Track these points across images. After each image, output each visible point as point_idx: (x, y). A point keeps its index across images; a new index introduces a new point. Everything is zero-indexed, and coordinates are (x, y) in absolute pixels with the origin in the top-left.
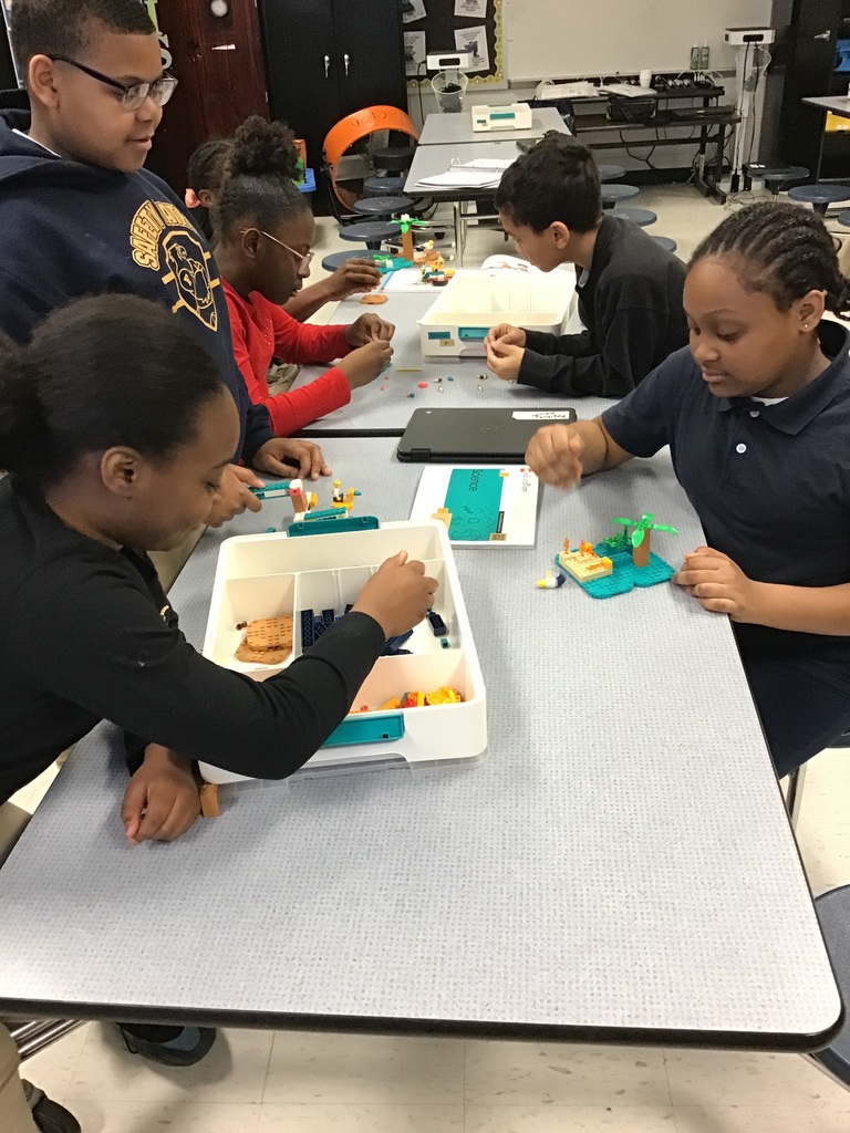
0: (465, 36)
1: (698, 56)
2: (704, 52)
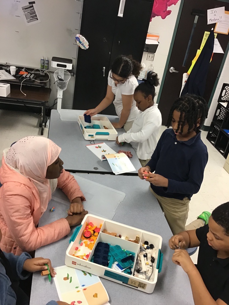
1: (44, 63)
2: (46, 62)
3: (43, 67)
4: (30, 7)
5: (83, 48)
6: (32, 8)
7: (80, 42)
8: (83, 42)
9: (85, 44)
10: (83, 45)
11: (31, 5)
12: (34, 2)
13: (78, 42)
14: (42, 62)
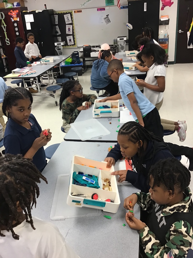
0: (69, 38)
1: (115, 41)
2: (116, 41)
3: (115, 43)
4: (107, 17)
5: (130, 29)
6: (108, 18)
7: (129, 27)
8: (130, 26)
9: (131, 27)
10: (130, 28)
11: (107, 16)
12: (108, 15)
13: (128, 27)
14: (114, 41)
